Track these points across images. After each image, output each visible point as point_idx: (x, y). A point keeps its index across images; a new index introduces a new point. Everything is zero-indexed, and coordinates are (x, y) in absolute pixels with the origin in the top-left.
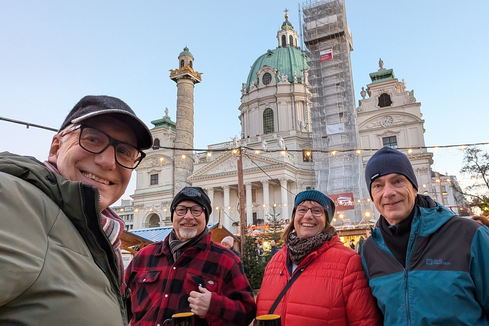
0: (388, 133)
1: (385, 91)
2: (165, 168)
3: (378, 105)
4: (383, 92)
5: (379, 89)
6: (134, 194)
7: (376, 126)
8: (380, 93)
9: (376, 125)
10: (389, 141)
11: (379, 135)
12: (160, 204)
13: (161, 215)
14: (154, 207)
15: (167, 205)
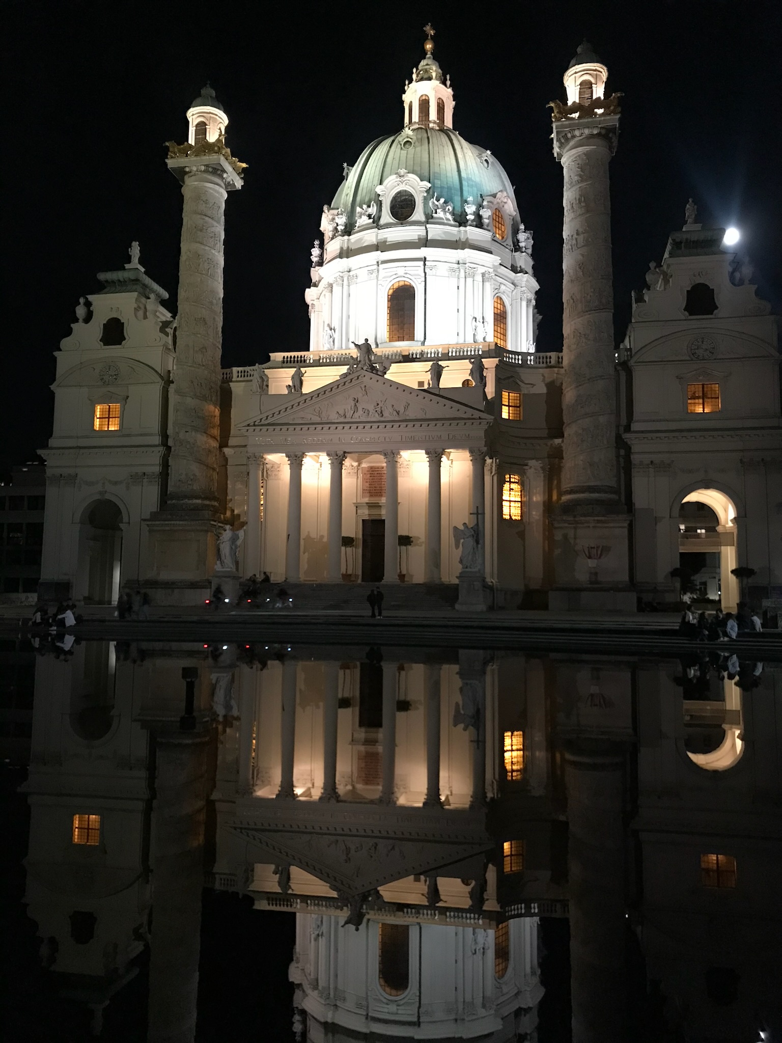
0: (701, 375)
3: (685, 310)
4: (698, 280)
5: (692, 272)
8: (693, 281)
9: (676, 354)
10: (701, 393)
11: (680, 378)
12: (123, 478)
13: (125, 504)
14: (107, 484)
15: (145, 482)
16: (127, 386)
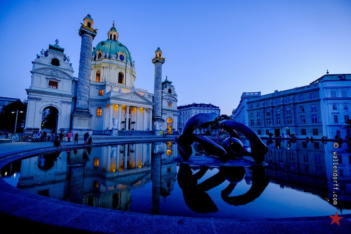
0: (170, 102)
1: (170, 88)
3: (168, 92)
9: (167, 98)
10: (169, 104)
11: (167, 101)
12: (59, 102)
13: (59, 109)
14: (53, 102)
15: (66, 104)
16: (61, 78)
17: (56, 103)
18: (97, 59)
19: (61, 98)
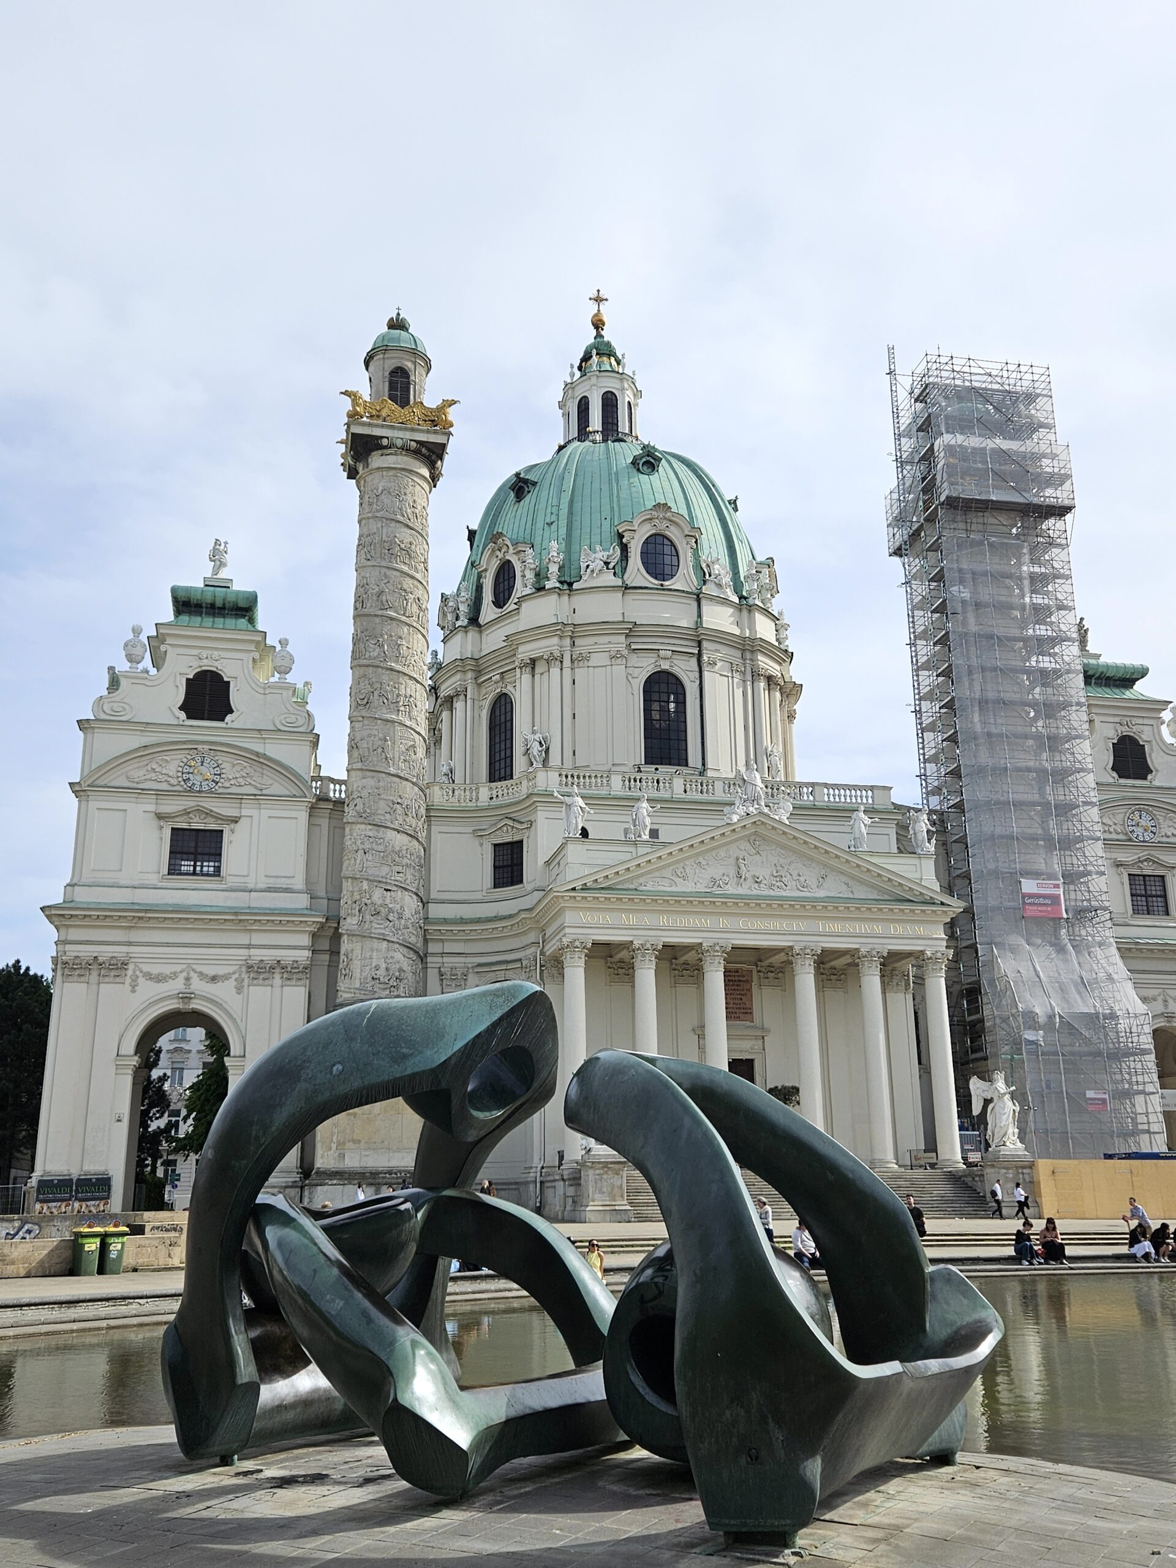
0: (1145, 863)
1: (1135, 728)
2: (265, 813)
3: (1113, 769)
4: (1125, 731)
5: (1117, 719)
6: (59, 899)
7: (1111, 833)
8: (1119, 732)
9: (1112, 830)
10: (1143, 887)
11: (1119, 865)
12: (231, 969)
13: (234, 1020)
14: (195, 980)
15: (277, 980)
16: (240, 798)
17: (214, 979)
18: (489, 611)
19: (244, 939)
